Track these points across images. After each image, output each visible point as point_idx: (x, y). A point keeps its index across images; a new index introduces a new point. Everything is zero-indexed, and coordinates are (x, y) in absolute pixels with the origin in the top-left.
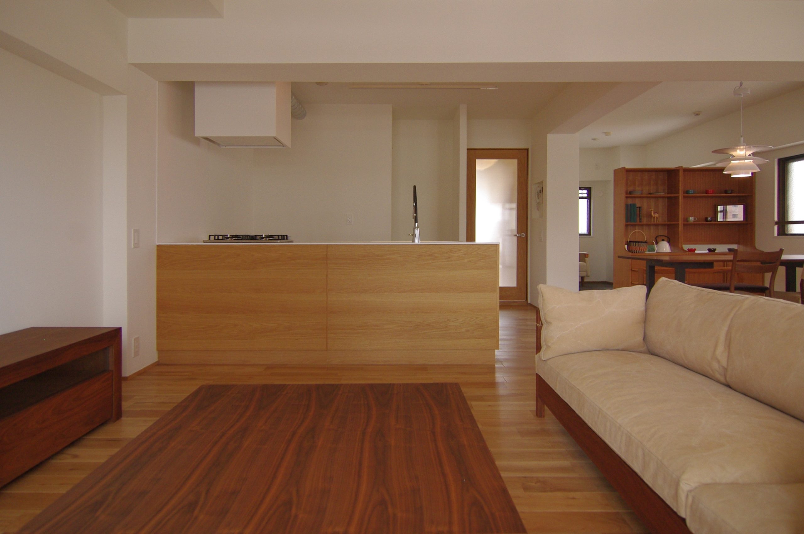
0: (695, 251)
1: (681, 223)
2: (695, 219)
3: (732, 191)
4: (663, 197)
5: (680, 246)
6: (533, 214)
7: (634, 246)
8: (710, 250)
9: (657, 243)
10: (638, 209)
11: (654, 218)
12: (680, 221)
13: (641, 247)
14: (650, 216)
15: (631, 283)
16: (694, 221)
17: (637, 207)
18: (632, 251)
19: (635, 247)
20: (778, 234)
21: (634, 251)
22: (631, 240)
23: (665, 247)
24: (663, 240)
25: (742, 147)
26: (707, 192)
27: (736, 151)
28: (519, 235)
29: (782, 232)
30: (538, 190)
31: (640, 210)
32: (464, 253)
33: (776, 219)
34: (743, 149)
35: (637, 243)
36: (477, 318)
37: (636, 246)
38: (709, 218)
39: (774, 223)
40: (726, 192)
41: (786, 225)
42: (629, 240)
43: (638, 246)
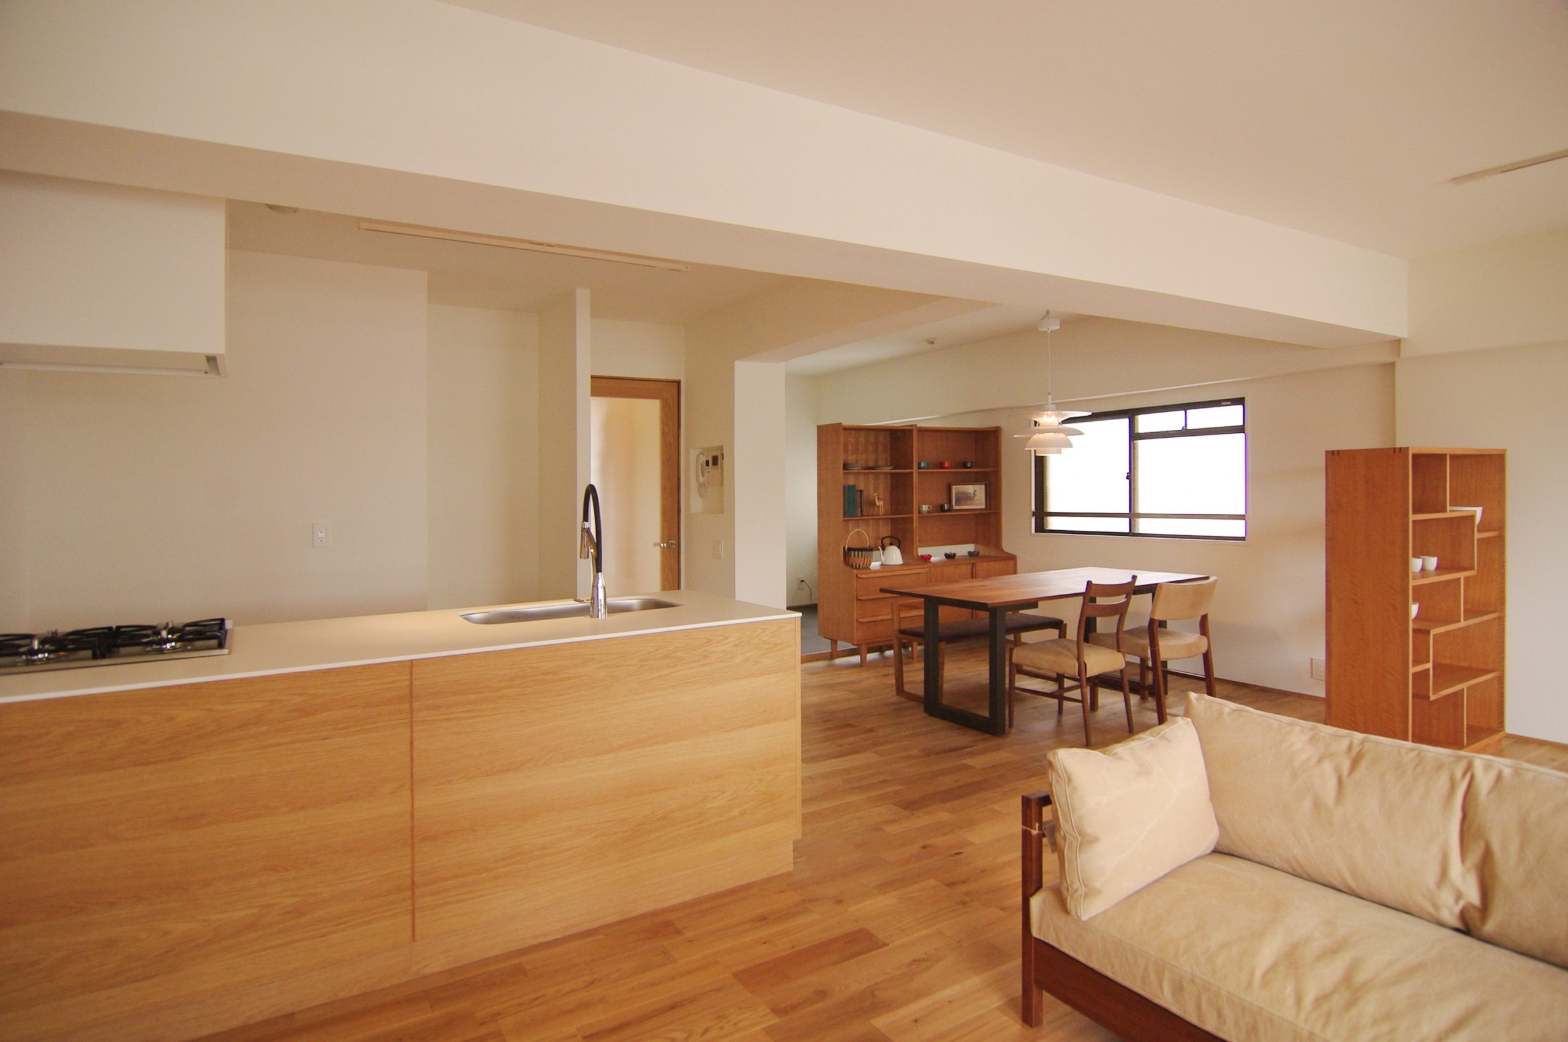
0: (930, 558)
1: (915, 516)
2: (929, 508)
3: (972, 463)
4: (886, 474)
5: (915, 553)
6: (693, 503)
7: (856, 556)
8: (948, 556)
9: (884, 549)
10: (859, 493)
11: (879, 506)
12: (915, 513)
13: (866, 559)
14: (872, 504)
15: (857, 620)
16: (928, 512)
17: (857, 491)
18: (852, 565)
19: (857, 559)
20: (1036, 531)
21: (856, 564)
22: (850, 546)
23: (894, 556)
24: (891, 544)
25: (1049, 413)
26: (941, 466)
27: (1042, 417)
28: (665, 545)
29: (1041, 528)
30: (703, 459)
31: (861, 496)
32: (736, 643)
33: (1033, 508)
34: (1052, 414)
35: (856, 552)
36: (761, 780)
37: (855, 556)
38: (946, 505)
39: (1032, 514)
40: (965, 466)
41: (1045, 518)
42: (846, 548)
43: (862, 556)
